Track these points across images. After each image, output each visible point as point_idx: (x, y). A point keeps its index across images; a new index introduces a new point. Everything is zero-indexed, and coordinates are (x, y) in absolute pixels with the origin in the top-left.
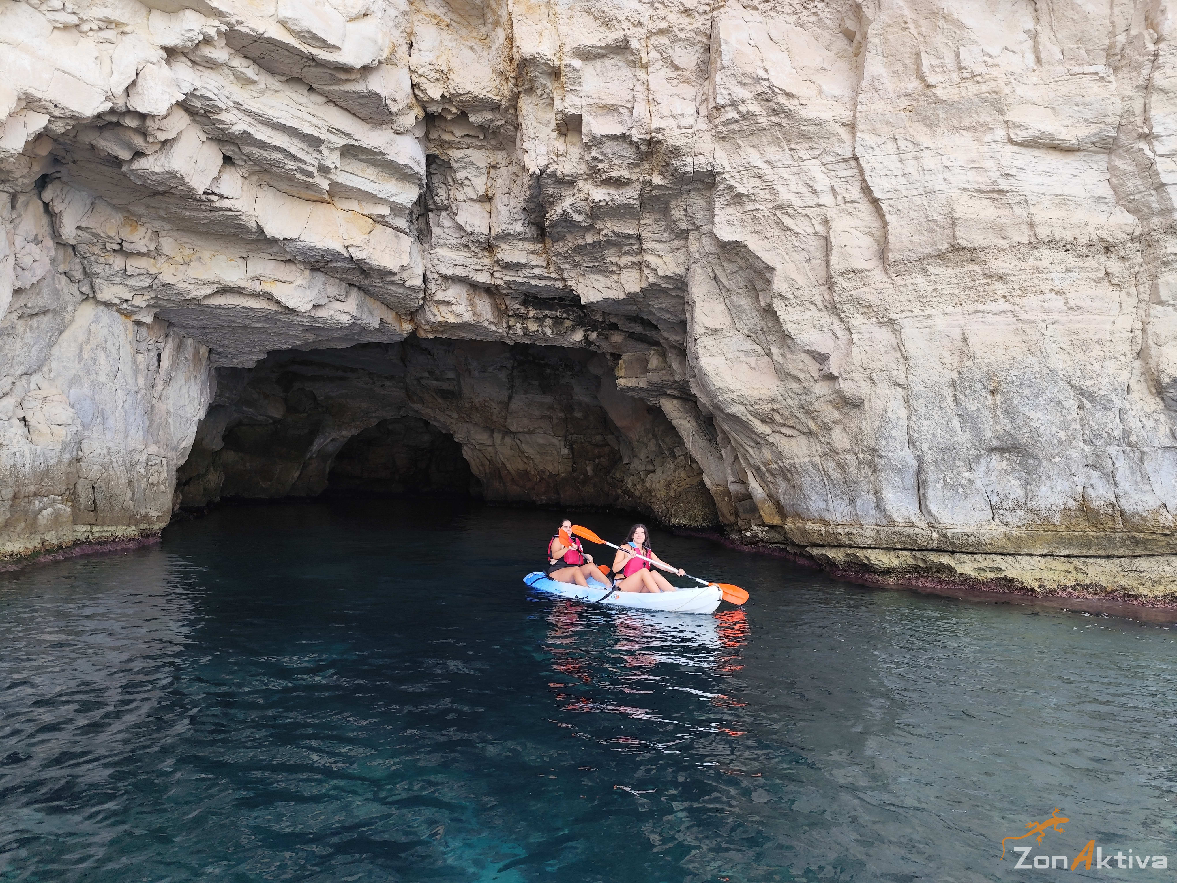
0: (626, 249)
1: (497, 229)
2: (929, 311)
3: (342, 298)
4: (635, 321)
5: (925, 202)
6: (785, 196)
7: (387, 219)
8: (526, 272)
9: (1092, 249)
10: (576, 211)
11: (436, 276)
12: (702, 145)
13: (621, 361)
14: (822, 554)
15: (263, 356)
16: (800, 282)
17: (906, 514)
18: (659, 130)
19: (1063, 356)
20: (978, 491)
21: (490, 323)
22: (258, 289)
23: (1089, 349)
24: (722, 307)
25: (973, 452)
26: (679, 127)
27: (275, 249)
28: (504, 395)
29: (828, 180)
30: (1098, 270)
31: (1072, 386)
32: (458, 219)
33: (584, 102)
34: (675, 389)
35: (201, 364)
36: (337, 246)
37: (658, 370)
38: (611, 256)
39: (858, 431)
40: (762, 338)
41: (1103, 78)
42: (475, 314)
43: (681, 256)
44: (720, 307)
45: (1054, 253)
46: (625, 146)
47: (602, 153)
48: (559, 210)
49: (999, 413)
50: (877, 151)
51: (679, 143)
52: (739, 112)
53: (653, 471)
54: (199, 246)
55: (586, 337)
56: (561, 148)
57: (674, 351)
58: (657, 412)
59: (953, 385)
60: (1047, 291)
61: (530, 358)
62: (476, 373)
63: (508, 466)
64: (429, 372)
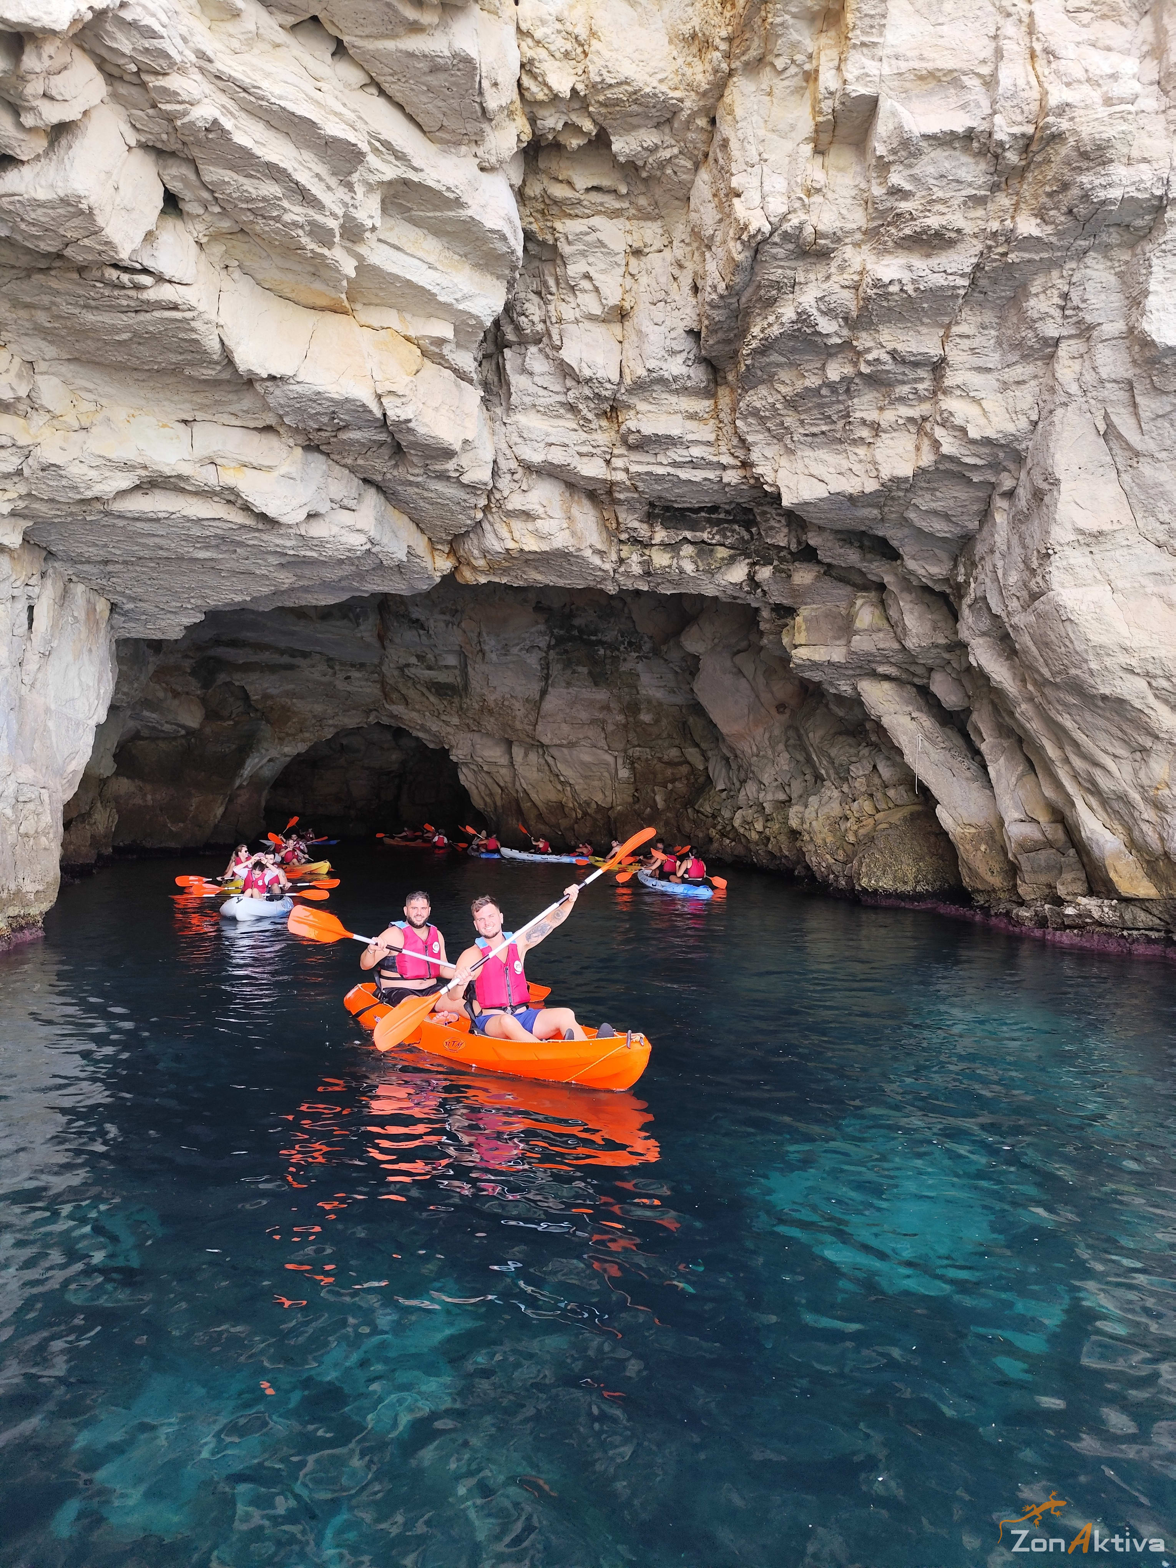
0: (904, 390)
1: (635, 371)
3: (352, 504)
4: (851, 543)
7: (446, 350)
8: (675, 454)
10: (829, 313)
12: (1147, 141)
13: (797, 619)
15: (199, 617)
18: (1063, 109)
21: (594, 552)
22: (213, 481)
24: (1113, 489)
27: (247, 402)
28: (534, 689)
32: (564, 354)
33: (887, 70)
34: (894, 665)
35: (98, 630)
36: (364, 394)
37: (873, 630)
38: (867, 408)
42: (573, 534)
43: (1024, 396)
44: (1108, 491)
46: (965, 159)
47: (914, 178)
48: (788, 312)
51: (1109, 132)
54: (109, 397)
55: (751, 577)
56: (818, 176)
58: (853, 706)
61: (575, 633)
62: (494, 657)
63: (534, 796)
64: (418, 656)
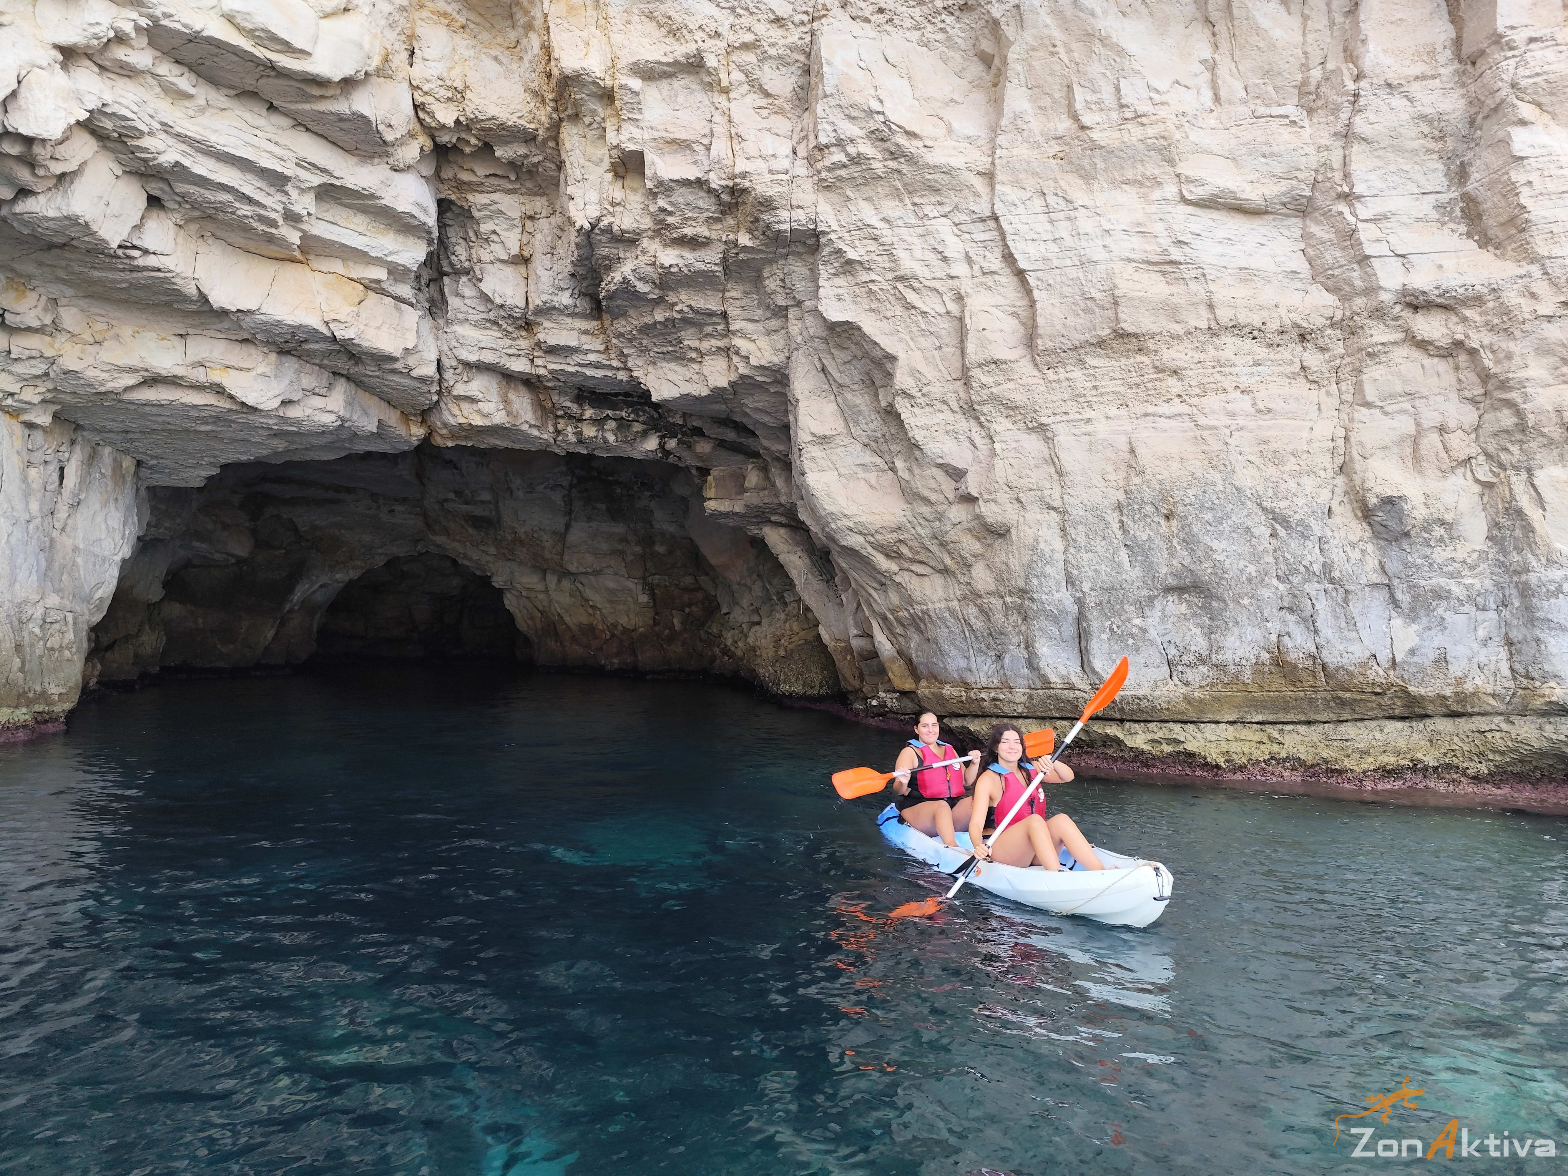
0: (709, 329)
1: (536, 301)
2: (1088, 413)
3: (323, 391)
4: (726, 425)
5: (1081, 275)
6: (908, 264)
7: (384, 286)
8: (578, 358)
9: (1284, 337)
10: (640, 279)
11: (454, 363)
12: (801, 195)
13: (710, 478)
14: (963, 727)
15: (216, 471)
16: (929, 376)
17: (1065, 672)
18: (744, 175)
19: (1251, 471)
20: (1152, 643)
21: (531, 426)
22: (203, 379)
23: (1282, 463)
24: (833, 407)
25: (1145, 592)
26: (771, 172)
27: (225, 324)
28: (559, 523)
29: (961, 245)
30: (1292, 363)
31: (1263, 509)
32: (482, 285)
33: (646, 136)
34: (782, 515)
35: (124, 482)
36: (313, 322)
37: (758, 489)
38: (690, 339)
39: (1004, 567)
40: (884, 447)
41: (1294, 123)
42: (509, 413)
43: (779, 340)
44: (830, 408)
45: (1238, 341)
46: (702, 194)
47: (671, 203)
48: (618, 277)
49: (1175, 543)
50: (1021, 209)
51: (770, 192)
52: (847, 155)
53: (759, 623)
54: (117, 319)
55: (662, 446)
56: (618, 194)
57: (778, 465)
58: (760, 545)
59: (1119, 507)
60: (1230, 389)
61: (595, 473)
62: (520, 494)
63: (567, 619)
64: (455, 492)
